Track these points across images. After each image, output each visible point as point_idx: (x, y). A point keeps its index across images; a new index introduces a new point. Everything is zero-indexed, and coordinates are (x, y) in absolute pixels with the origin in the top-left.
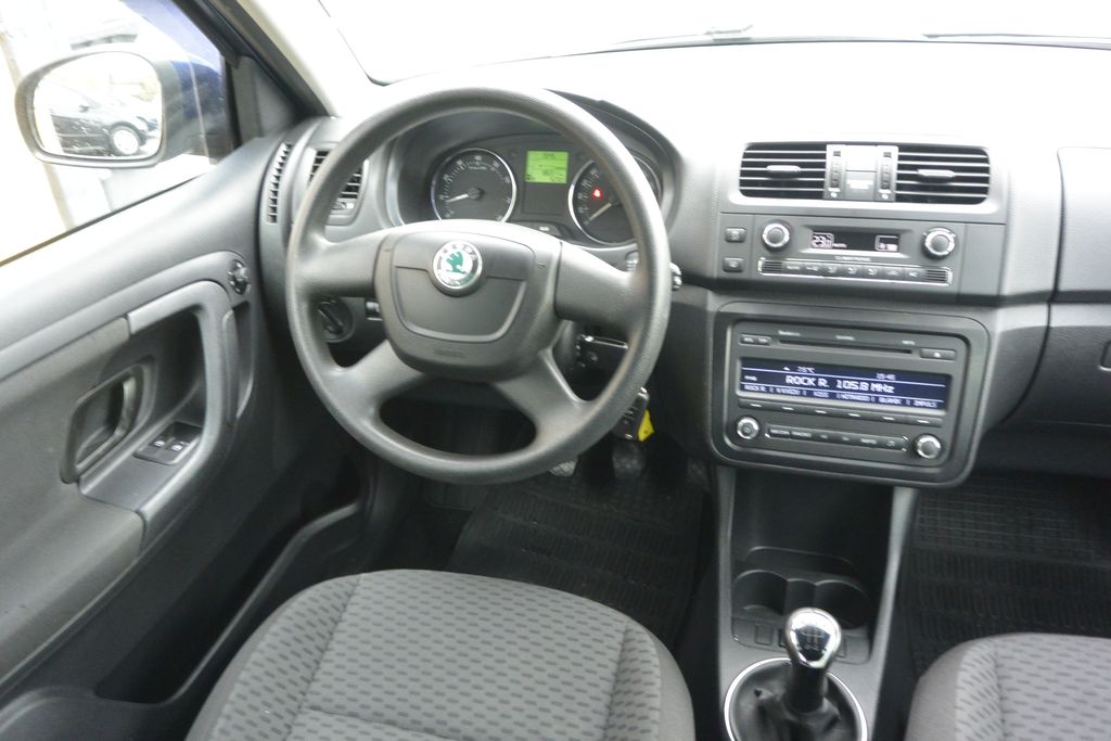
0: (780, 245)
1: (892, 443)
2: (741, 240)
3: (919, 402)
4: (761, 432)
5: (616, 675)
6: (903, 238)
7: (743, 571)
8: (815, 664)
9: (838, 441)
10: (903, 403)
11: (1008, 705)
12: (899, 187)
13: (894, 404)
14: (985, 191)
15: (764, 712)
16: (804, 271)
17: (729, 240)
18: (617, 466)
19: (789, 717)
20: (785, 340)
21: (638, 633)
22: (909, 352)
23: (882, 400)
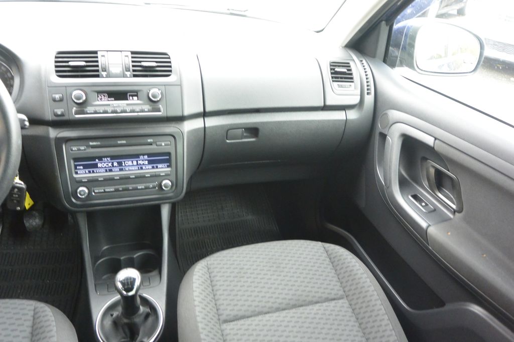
0: (81, 101)
1: (151, 186)
2: (61, 100)
3: (160, 166)
4: (90, 193)
5: (32, 333)
6: (139, 94)
7: (98, 261)
8: (131, 294)
9: (127, 189)
10: (153, 167)
11: (214, 283)
12: (134, 71)
13: (149, 169)
14: (170, 71)
15: (116, 323)
16: (96, 113)
17: (54, 100)
18: (27, 225)
19: (126, 321)
20: (93, 147)
21: (41, 308)
22: (151, 144)
23: (144, 168)
